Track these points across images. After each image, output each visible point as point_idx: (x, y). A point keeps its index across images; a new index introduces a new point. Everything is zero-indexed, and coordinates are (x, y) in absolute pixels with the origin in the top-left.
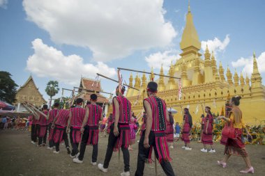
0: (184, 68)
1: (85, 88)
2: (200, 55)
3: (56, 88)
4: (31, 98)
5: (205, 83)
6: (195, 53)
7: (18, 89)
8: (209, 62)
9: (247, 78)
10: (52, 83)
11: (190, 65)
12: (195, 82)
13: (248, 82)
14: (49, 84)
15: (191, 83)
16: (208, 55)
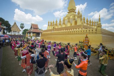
0: (69, 18)
1: (33, 27)
2: (75, 12)
3: (23, 26)
4: (16, 29)
5: (77, 25)
6: (74, 12)
7: (11, 26)
8: (79, 16)
9: (95, 22)
10: (22, 24)
11: (71, 17)
12: (73, 24)
13: (95, 23)
14: (21, 24)
15: (71, 24)
16: (79, 13)
